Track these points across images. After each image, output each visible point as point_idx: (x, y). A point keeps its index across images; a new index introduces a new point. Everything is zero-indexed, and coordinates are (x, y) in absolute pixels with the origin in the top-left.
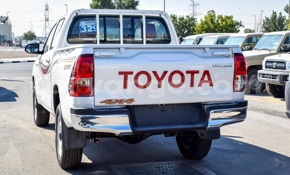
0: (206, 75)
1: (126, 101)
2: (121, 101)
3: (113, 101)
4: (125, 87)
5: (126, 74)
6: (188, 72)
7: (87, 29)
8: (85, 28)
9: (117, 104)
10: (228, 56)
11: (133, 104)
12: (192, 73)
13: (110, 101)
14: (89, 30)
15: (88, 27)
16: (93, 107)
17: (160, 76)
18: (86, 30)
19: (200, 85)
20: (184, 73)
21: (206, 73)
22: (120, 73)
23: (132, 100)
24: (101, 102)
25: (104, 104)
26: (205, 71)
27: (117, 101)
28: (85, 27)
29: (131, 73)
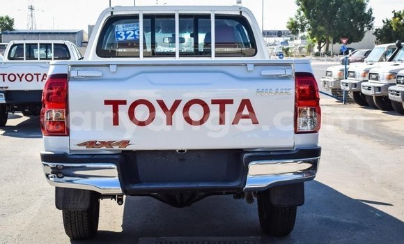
0: (246, 107)
1: (118, 144)
2: (109, 144)
3: (98, 143)
4: (116, 122)
5: (115, 104)
6: (214, 102)
7: (126, 35)
8: (123, 35)
9: (104, 148)
10: (286, 78)
11: (128, 148)
12: (222, 103)
13: (92, 144)
14: (129, 38)
15: (128, 32)
16: (68, 152)
17: (169, 107)
18: (124, 37)
19: (235, 122)
20: (209, 103)
21: (246, 103)
22: (107, 102)
23: (126, 143)
24: (79, 145)
25: (84, 148)
26: (243, 100)
27: (103, 143)
28: (123, 33)
29: (124, 102)
